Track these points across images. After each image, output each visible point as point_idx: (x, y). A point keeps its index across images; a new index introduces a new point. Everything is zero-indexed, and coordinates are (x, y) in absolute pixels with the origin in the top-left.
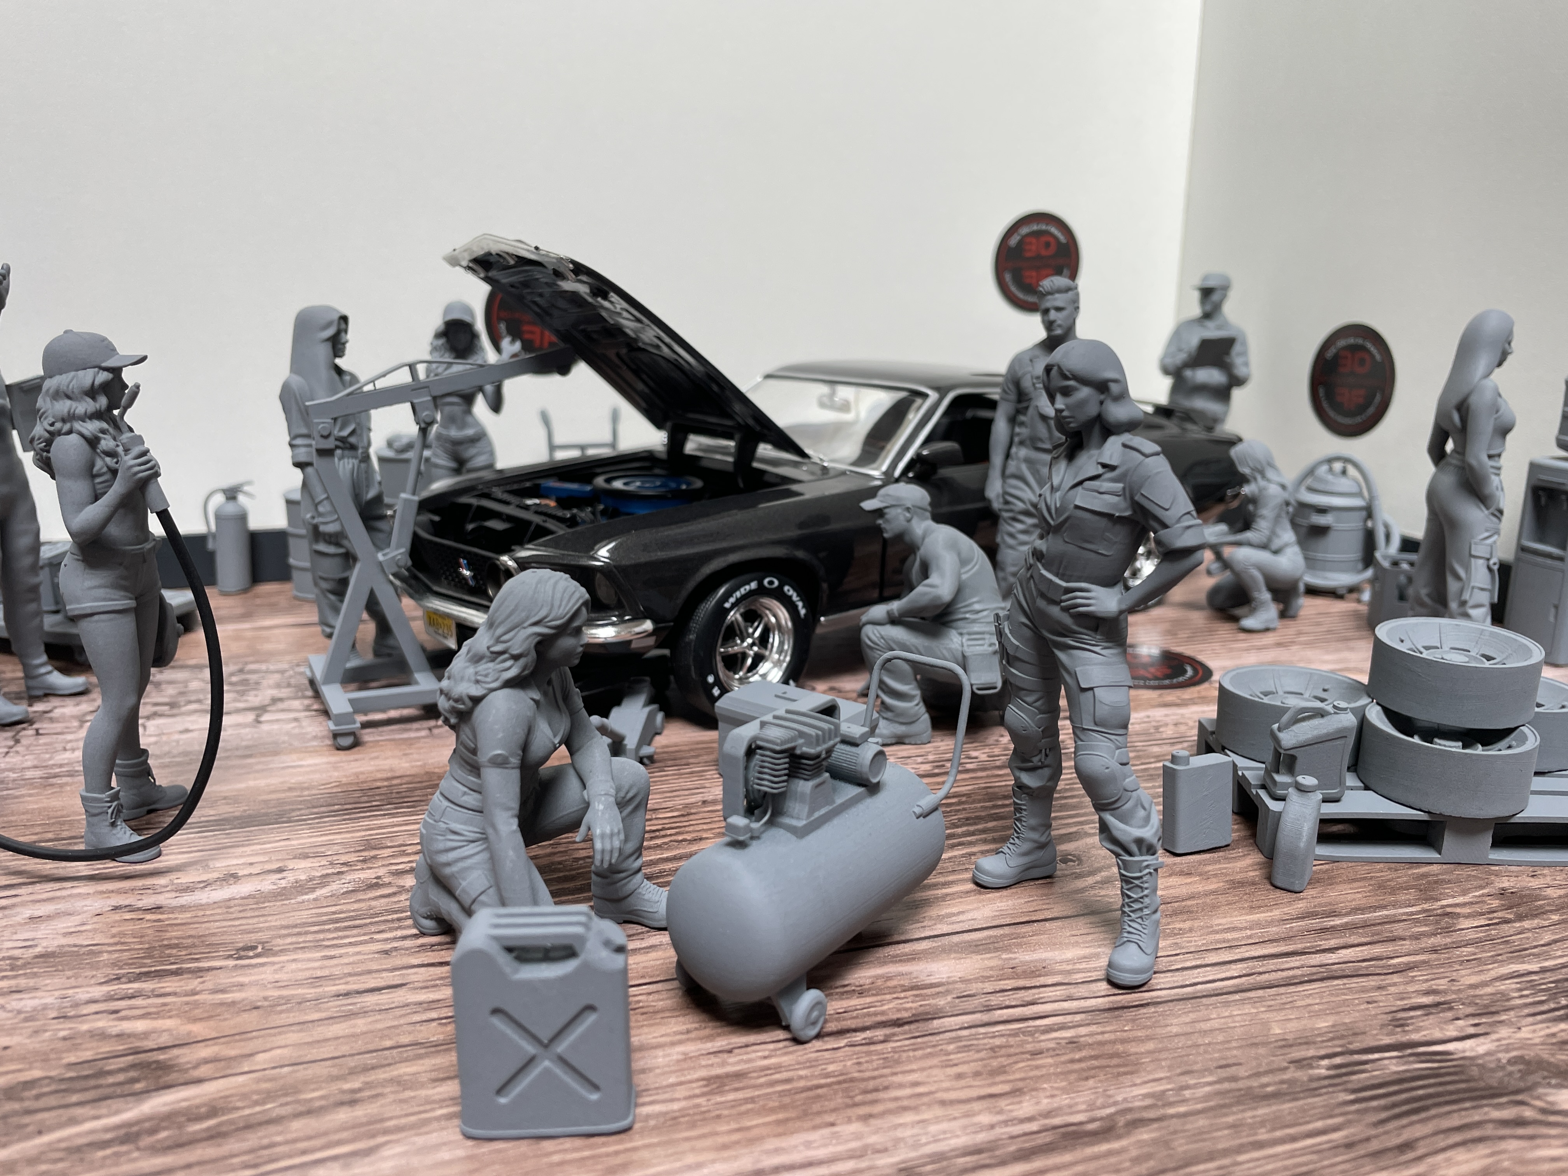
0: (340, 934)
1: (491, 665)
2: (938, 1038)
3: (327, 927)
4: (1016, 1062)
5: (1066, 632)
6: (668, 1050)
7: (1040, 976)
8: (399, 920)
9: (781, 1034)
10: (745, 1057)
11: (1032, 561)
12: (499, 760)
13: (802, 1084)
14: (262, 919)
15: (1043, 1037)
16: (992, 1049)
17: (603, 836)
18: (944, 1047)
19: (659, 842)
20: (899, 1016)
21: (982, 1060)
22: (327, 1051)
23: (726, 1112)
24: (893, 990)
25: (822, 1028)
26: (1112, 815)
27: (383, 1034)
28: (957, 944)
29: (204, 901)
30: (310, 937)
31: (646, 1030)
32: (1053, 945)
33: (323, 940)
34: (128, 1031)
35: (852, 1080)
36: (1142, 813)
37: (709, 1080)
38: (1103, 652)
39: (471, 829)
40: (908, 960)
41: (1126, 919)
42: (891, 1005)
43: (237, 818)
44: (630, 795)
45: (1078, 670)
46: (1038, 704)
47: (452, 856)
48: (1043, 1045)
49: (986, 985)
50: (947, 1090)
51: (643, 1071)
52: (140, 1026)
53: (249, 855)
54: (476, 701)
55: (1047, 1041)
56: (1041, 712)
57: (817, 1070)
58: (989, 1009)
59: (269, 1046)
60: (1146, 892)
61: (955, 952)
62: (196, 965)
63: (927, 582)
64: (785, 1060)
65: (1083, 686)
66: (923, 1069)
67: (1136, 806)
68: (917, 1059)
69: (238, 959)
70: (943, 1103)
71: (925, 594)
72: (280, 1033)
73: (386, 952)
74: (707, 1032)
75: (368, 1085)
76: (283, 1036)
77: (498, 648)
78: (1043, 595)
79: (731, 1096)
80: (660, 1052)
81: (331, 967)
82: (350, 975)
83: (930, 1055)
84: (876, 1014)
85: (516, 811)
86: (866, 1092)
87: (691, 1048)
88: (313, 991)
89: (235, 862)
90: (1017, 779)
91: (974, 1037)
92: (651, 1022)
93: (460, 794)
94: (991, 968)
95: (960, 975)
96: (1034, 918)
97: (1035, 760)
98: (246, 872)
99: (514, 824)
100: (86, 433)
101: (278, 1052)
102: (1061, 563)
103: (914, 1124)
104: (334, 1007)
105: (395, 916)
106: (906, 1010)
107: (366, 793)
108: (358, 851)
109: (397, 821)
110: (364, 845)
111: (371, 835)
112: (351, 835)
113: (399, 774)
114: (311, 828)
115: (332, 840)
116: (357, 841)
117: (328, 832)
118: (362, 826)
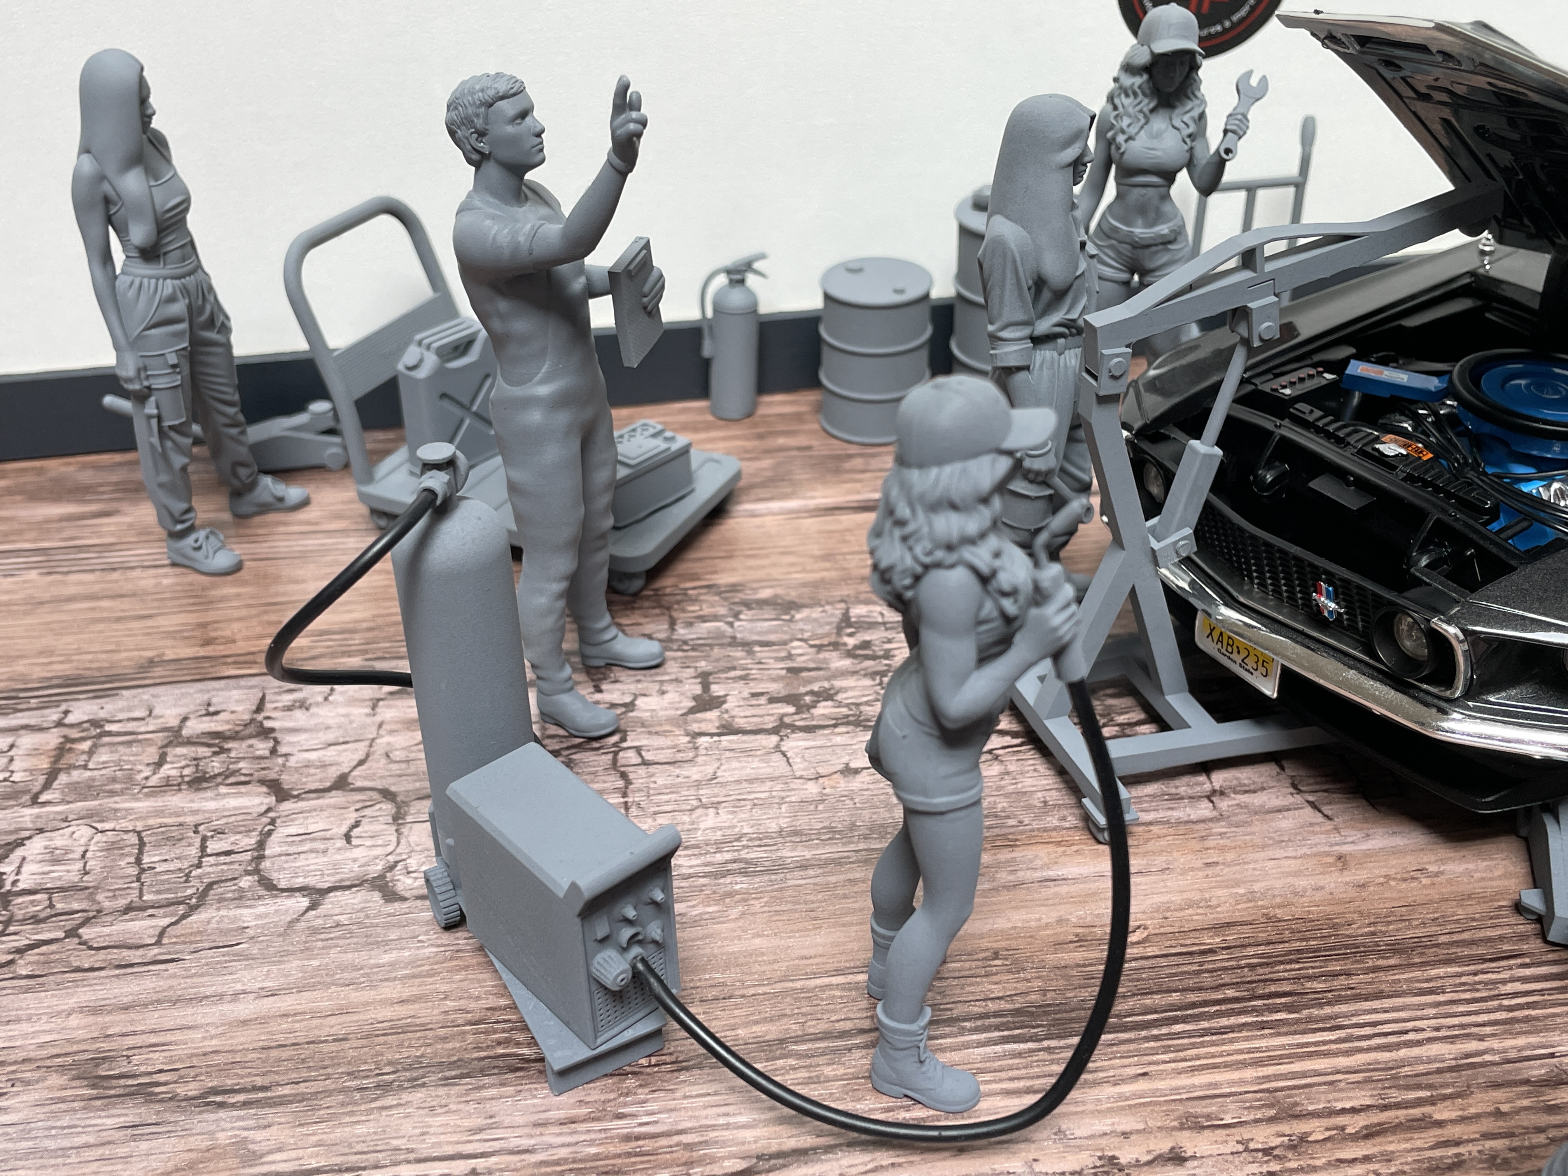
100: (978, 563)
107: (1201, 964)
108: (1271, 1120)
109: (1289, 1045)
110: (1271, 1106)
111: (1268, 1078)
112: (1236, 1075)
113: (1225, 917)
114: (1167, 1050)
115: (1215, 1085)
116: (1255, 1092)
117: (1198, 1063)
118: (1241, 1052)
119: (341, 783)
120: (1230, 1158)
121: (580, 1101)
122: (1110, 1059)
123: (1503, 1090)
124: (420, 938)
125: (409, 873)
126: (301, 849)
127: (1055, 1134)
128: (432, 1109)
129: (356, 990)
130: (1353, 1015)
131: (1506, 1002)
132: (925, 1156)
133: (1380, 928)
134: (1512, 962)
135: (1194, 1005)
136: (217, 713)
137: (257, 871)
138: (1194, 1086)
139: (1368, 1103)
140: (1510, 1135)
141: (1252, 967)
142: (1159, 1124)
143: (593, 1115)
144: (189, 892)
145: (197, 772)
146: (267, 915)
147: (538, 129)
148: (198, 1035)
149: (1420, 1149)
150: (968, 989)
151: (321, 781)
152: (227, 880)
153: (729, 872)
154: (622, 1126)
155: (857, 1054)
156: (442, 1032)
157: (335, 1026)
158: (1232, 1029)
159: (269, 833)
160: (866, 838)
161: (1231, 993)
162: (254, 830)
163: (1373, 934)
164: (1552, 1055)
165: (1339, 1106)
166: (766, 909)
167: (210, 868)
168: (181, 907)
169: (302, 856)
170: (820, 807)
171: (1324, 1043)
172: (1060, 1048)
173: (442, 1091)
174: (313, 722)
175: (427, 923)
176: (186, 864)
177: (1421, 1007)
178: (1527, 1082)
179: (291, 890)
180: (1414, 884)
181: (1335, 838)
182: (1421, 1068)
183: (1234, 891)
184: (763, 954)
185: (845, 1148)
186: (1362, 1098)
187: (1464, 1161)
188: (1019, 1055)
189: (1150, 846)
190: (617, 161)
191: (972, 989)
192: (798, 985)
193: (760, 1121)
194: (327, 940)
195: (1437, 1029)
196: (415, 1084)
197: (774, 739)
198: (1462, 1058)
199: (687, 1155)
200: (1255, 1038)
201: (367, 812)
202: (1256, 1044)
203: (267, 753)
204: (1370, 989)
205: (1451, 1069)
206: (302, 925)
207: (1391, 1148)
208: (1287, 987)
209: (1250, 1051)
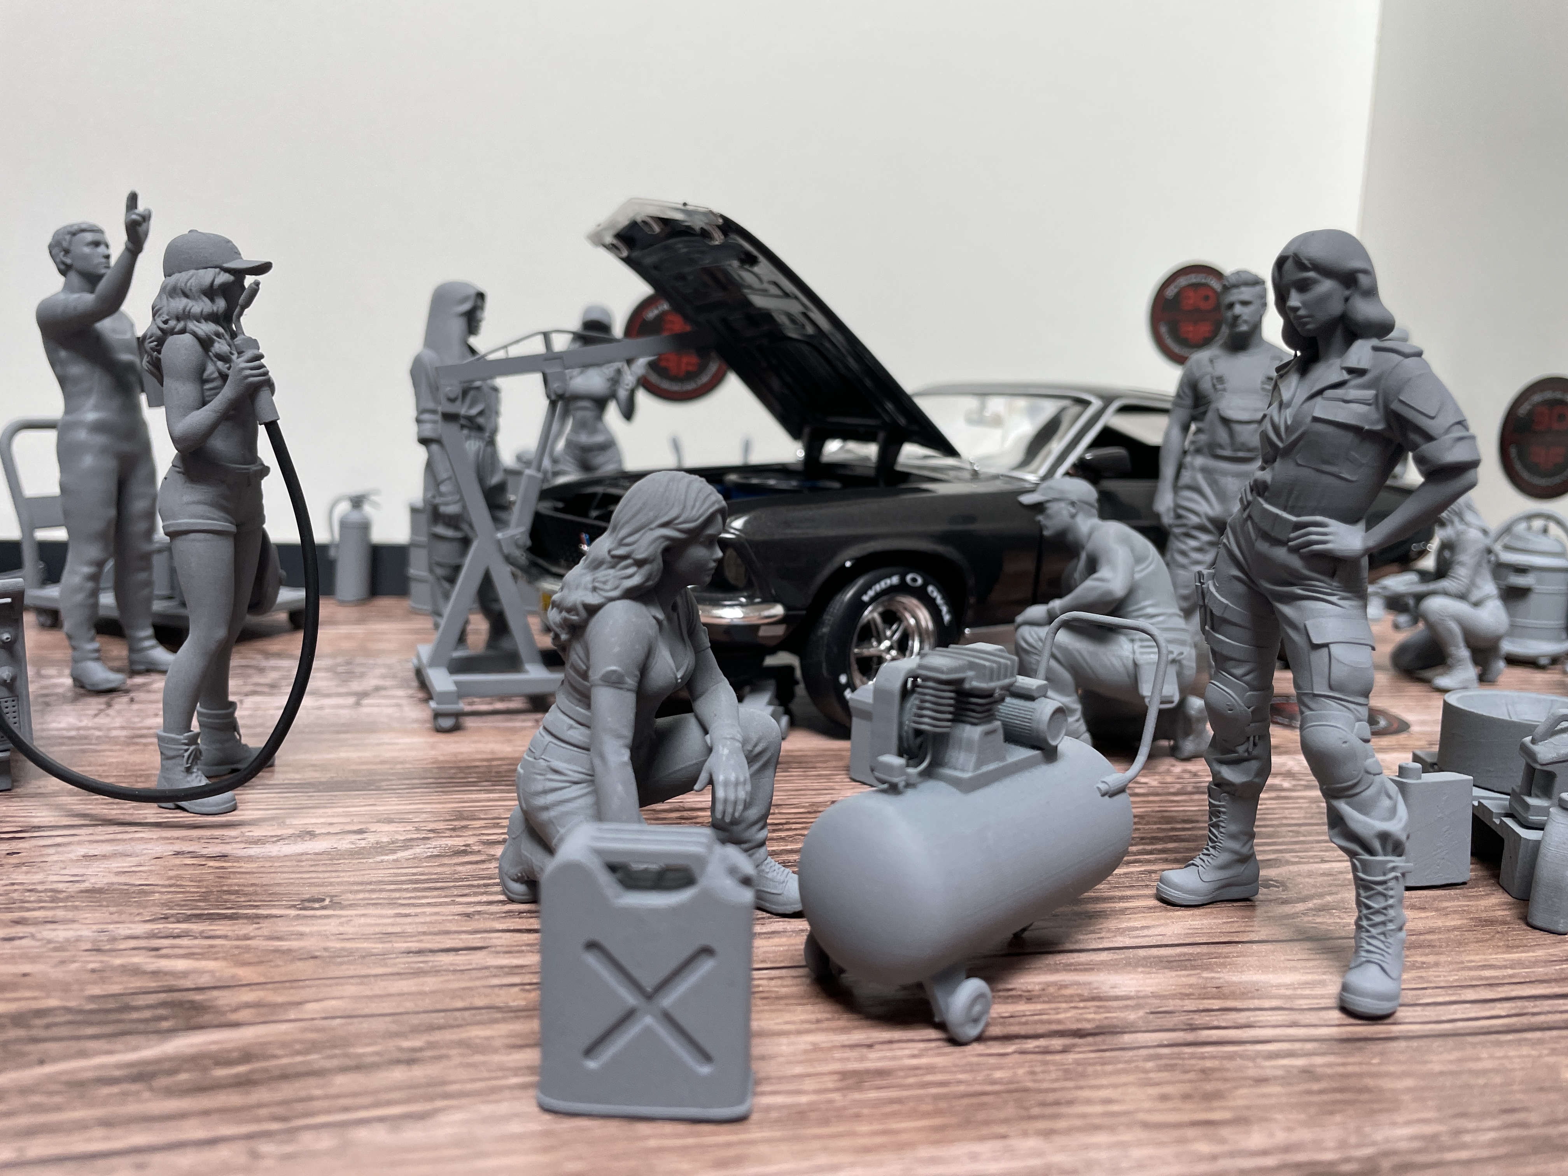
0: (419, 894)
1: (611, 571)
2: (1131, 1053)
3: (404, 887)
4: (1236, 1088)
5: (1294, 578)
6: (793, 1038)
7: (1253, 998)
8: (486, 885)
9: (932, 1034)
10: (889, 1054)
11: (1250, 498)
12: (614, 678)
13: (962, 1088)
14: (334, 874)
15: (1267, 1063)
16: (1203, 1071)
17: (726, 784)
18: (1141, 1064)
19: (783, 834)
20: (1080, 1026)
21: (1190, 1081)
22: (387, 1007)
23: (866, 1111)
24: (1070, 999)
25: (983, 1031)
26: (1348, 804)
27: (454, 994)
28: (1145, 958)
29: (274, 854)
30: (383, 895)
31: (767, 1015)
32: (1264, 968)
33: (399, 898)
34: (166, 969)
35: (1026, 1090)
36: (1386, 803)
37: (844, 1075)
38: (1341, 602)
39: (575, 768)
40: (1086, 970)
41: (1364, 935)
42: (1069, 1015)
43: (321, 783)
44: (758, 749)
45: (1307, 622)
46: (1248, 678)
47: (551, 798)
48: (1269, 1072)
49: (1187, 1002)
50: (1149, 1111)
51: (763, 1058)
52: (181, 965)
53: (329, 816)
54: (592, 610)
55: (1272, 1068)
56: (1253, 688)
57: (980, 1077)
58: (1193, 1028)
59: (321, 996)
60: (1391, 901)
61: (1143, 966)
62: (254, 911)
63: (1095, 576)
64: (940, 1061)
65: (1316, 641)
66: (1115, 1086)
67: (1379, 793)
68: (1106, 1074)
69: (301, 909)
70: (1146, 1125)
71: (1094, 589)
72: (337, 984)
73: (468, 915)
74: (841, 1023)
75: (431, 1045)
76: (340, 988)
77: (621, 551)
78: (1265, 536)
79: (873, 1095)
80: (784, 1040)
81: (404, 924)
82: (424, 933)
83: (1125, 1071)
84: (1050, 1022)
85: (629, 740)
86: (1043, 1104)
87: (821, 1038)
88: (380, 946)
89: (314, 821)
90: (1215, 774)
91: (1179, 1056)
92: (773, 1007)
93: (565, 728)
94: (1191, 986)
95: (1150, 989)
96: (1237, 940)
97: (1241, 749)
98: (324, 831)
99: (626, 755)
100: (200, 332)
101: (333, 1003)
102: (1290, 493)
103: (1110, 1147)
104: (402, 963)
105: (482, 882)
106: (1088, 1021)
107: (463, 770)
108: (448, 820)
109: (493, 797)
110: (454, 816)
111: (466, 807)
112: (440, 806)
113: (500, 757)
114: (400, 797)
115: (423, 809)
116: (449, 811)
117: (418, 801)
118: (456, 798)
120: (400, 832)
135: (439, 783)
138: (404, 809)
141: (499, 772)
142: (362, 821)
158: (457, 791)
161: (472, 780)
191: (279, 776)
200: (472, 794)
202: (469, 796)
209: (461, 798)
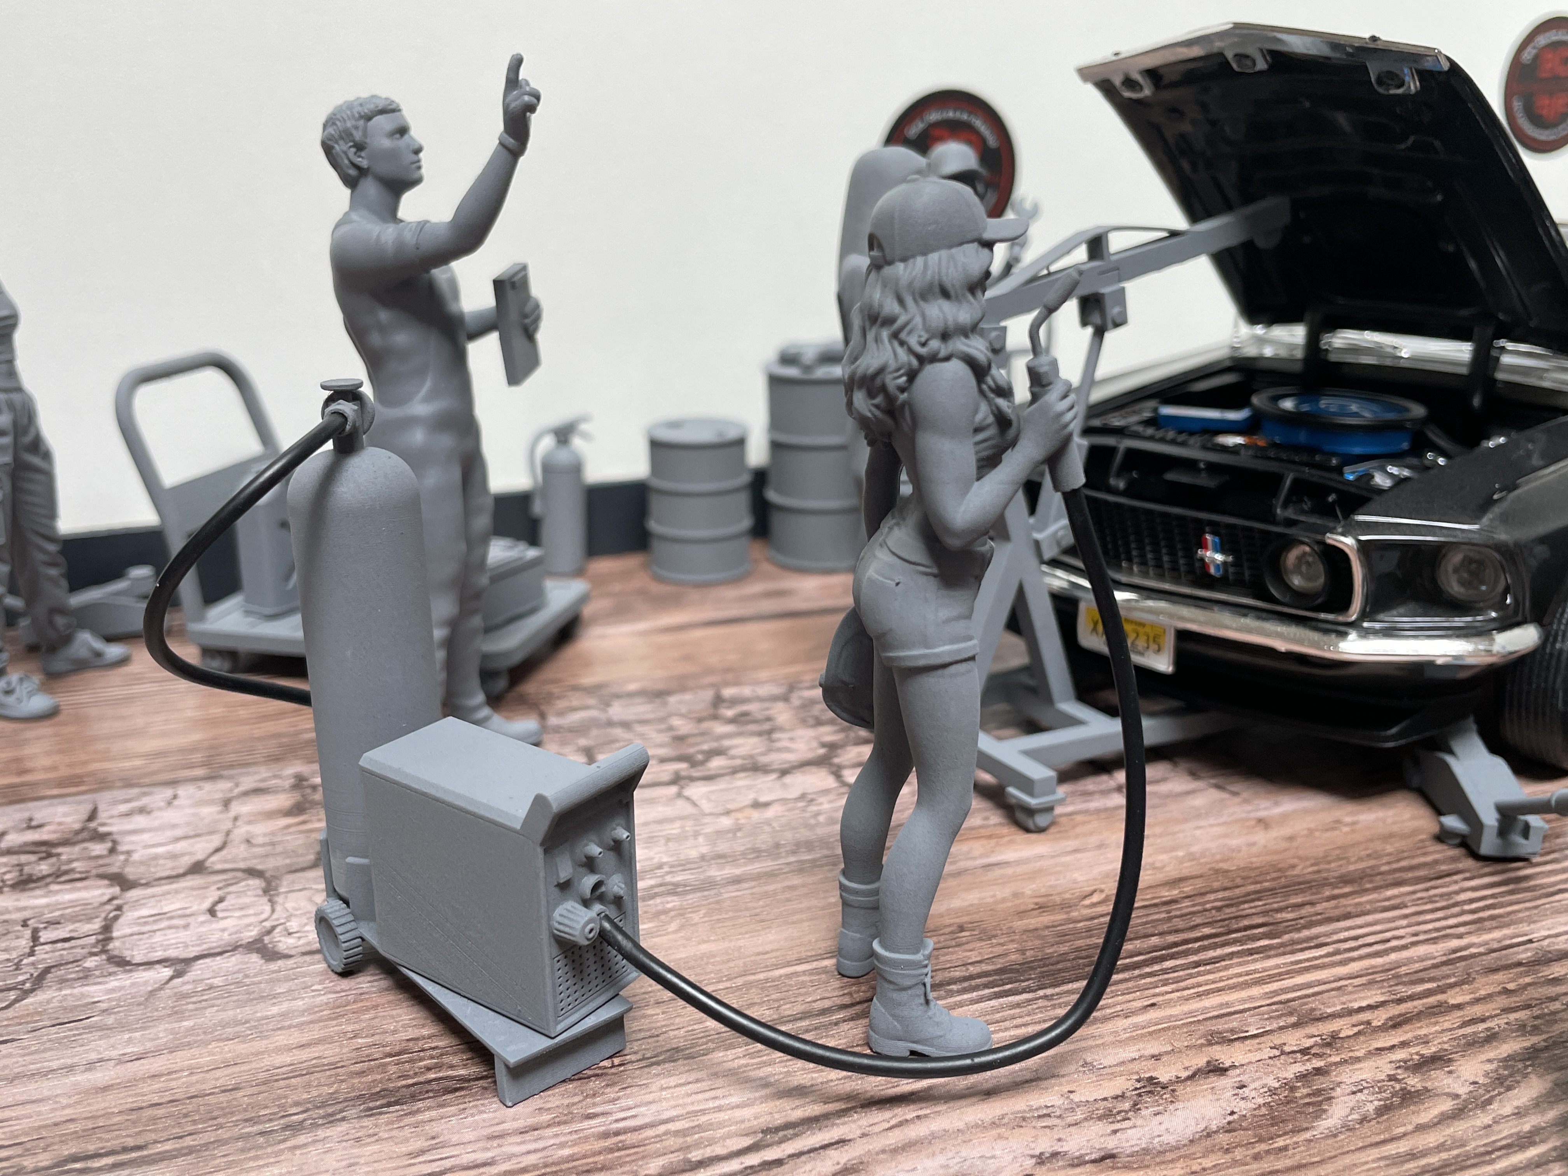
29: (1170, 1140)
89: (1124, 1054)
98: (1167, 1075)
107: (1168, 912)
108: (1295, 1026)
109: (1283, 964)
110: (1291, 1014)
111: (1276, 993)
112: (1244, 994)
113: (1175, 874)
114: (1166, 983)
115: (1227, 1005)
116: (1268, 1005)
117: (1201, 989)
118: (1240, 975)
119: (198, 868)
120: (1271, 1062)
121: (540, 1109)
122: (1113, 997)
123: (1501, 973)
124: (313, 988)
125: (290, 934)
126: (155, 927)
127: (1083, 1066)
128: (358, 1140)
129: (243, 1042)
130: (1331, 934)
131: (1466, 907)
132: (951, 1104)
133: (1323, 866)
134: (1455, 878)
135: (1176, 944)
136: (40, 826)
137: (104, 951)
138: (1206, 1008)
139: (1382, 999)
140: (1528, 1007)
141: (1219, 909)
142: (1186, 1044)
143: (557, 1120)
144: (21, 978)
145: (21, 875)
146: (121, 988)
147: (416, 147)
148: (44, 1108)
149: (1450, 1030)
150: (942, 959)
151: (173, 869)
152: (67, 963)
153: (656, 895)
154: (596, 1125)
155: (845, 1026)
156: (354, 1068)
157: (224, 1077)
158: (1222, 958)
159: (116, 918)
160: (794, 852)
161: (1207, 931)
162: (97, 917)
163: (1319, 872)
164: (1530, 941)
165: (1356, 1005)
166: (706, 919)
167: (45, 955)
168: (12, 993)
169: (158, 933)
170: (739, 834)
171: (1316, 958)
172: (1057, 994)
173: (366, 1122)
174: (156, 823)
175: (321, 973)
176: (14, 955)
177: (1391, 920)
178: (1519, 964)
179: (149, 964)
180: (1337, 832)
181: (1248, 808)
182: (1417, 966)
183: (1174, 854)
184: (714, 956)
185: (859, 1110)
186: (1374, 996)
187: (1497, 1033)
188: (1018, 1005)
189: (1078, 830)
190: (510, 141)
191: (948, 958)
192: (761, 976)
193: (755, 1099)
194: (200, 1002)
195: (1416, 934)
196: (331, 1120)
197: (673, 789)
198: (1450, 954)
199: (680, 1141)
200: (1248, 962)
201: (231, 889)
202: (1252, 967)
203: (105, 852)
204: (1337, 912)
205: (1444, 963)
206: (167, 992)
207: (1423, 1032)
208: (1260, 920)
209: (1248, 974)
